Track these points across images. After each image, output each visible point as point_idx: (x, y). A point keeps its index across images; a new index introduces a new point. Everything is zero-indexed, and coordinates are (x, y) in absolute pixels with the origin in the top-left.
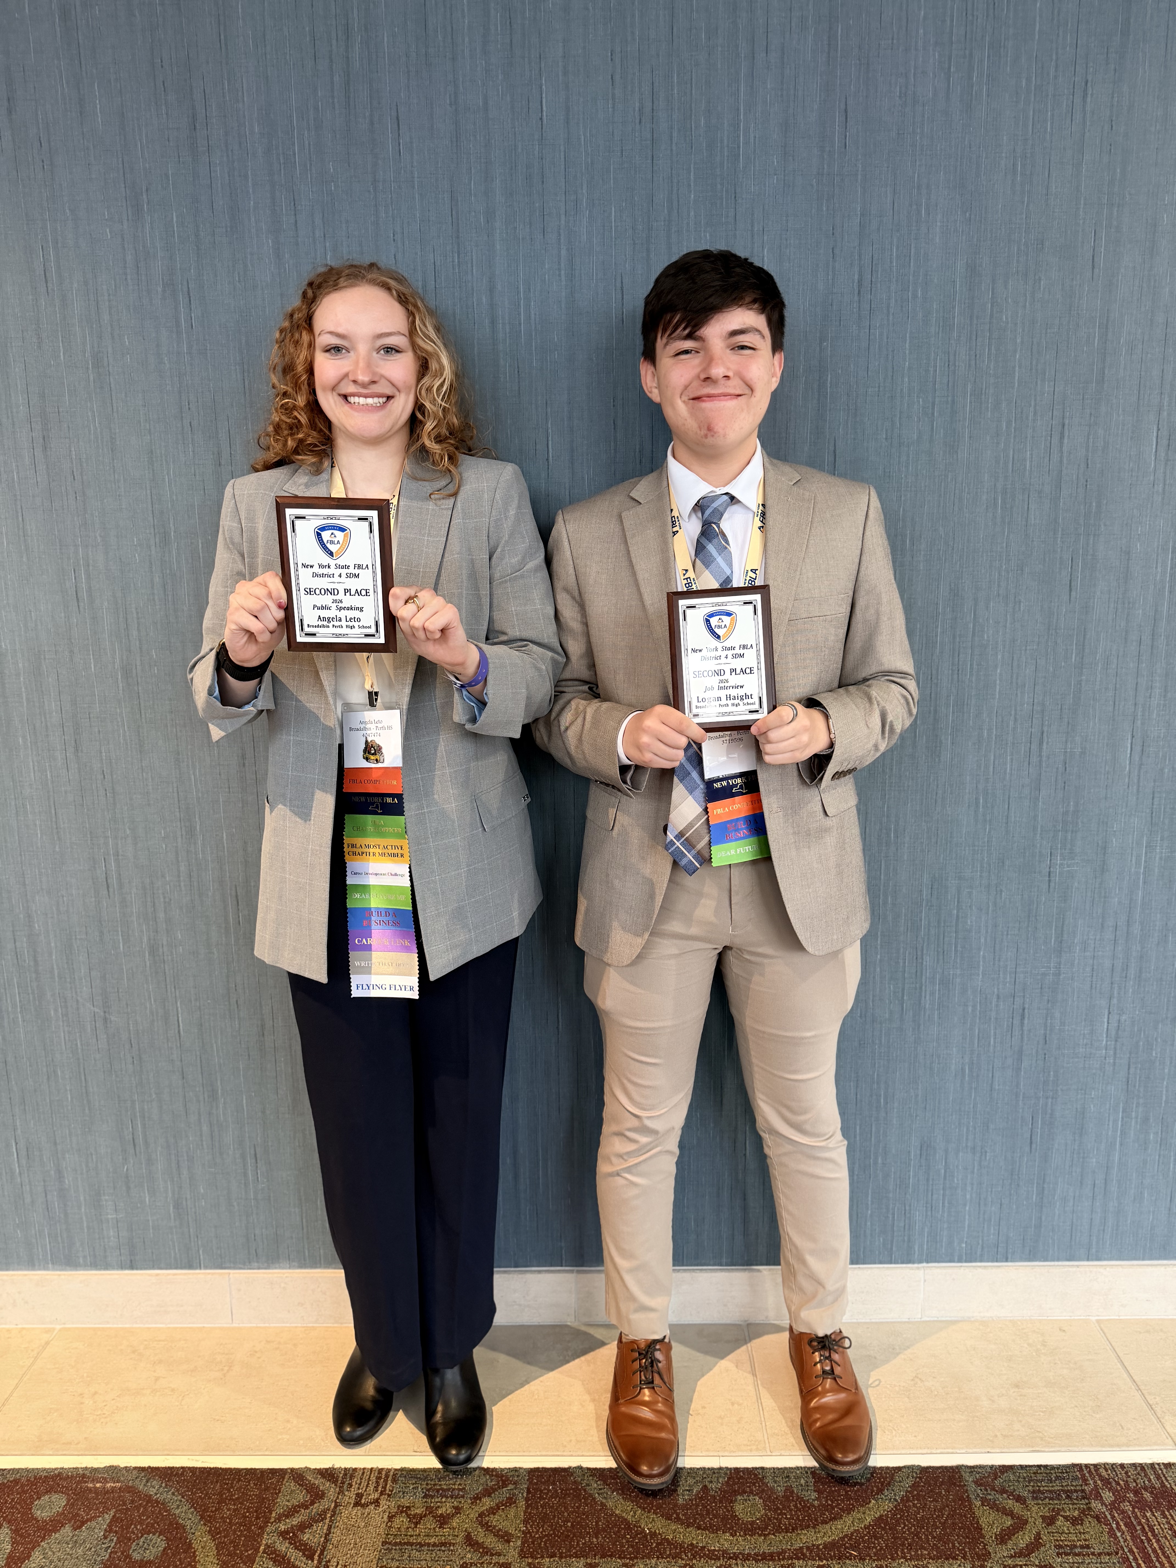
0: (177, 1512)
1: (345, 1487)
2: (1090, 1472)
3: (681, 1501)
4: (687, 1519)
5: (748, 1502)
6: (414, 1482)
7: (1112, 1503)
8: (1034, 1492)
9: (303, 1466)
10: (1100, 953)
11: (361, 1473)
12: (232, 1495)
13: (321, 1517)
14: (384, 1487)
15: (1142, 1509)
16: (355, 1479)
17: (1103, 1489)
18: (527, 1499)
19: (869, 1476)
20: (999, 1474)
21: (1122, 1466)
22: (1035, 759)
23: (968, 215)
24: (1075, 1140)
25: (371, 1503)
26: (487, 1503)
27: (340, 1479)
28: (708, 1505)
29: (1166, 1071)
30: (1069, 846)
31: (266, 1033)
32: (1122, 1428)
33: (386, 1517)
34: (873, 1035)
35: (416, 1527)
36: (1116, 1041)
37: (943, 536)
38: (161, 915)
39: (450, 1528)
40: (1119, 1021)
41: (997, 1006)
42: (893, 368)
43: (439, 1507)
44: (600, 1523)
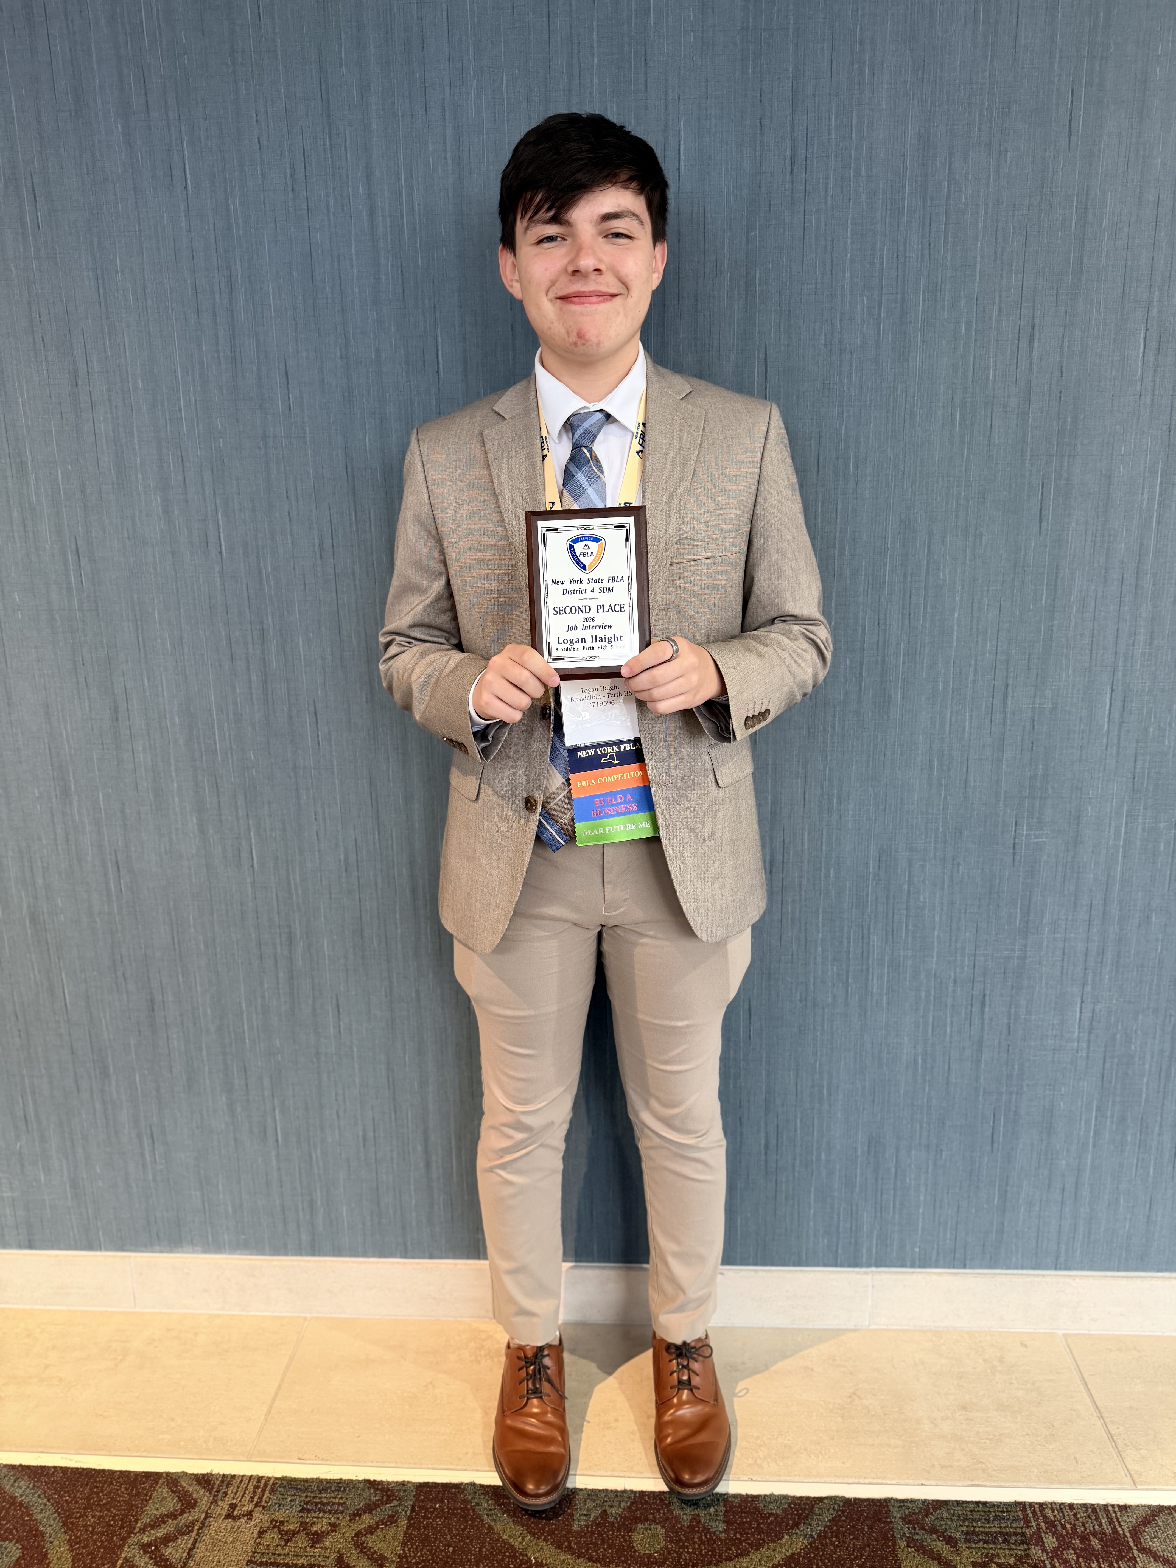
0: (39, 1517)
1: (220, 1496)
2: (1034, 1513)
3: (575, 1527)
4: (579, 1548)
5: (649, 1531)
6: (293, 1493)
7: (1055, 1550)
8: (967, 1533)
9: (180, 1470)
10: (1073, 935)
11: (239, 1481)
12: (101, 1500)
13: (188, 1528)
14: (261, 1498)
15: (1088, 1559)
16: (232, 1488)
17: (1046, 1533)
18: (410, 1518)
19: (786, 1506)
20: (931, 1511)
21: (1071, 1506)
22: (998, 716)
23: (919, 74)
24: (1042, 1140)
25: (244, 1516)
26: (367, 1520)
27: (216, 1486)
28: (605, 1533)
29: (1147, 1066)
30: (1037, 815)
31: (156, 1008)
32: (1077, 1462)
33: (256, 1532)
34: (814, 1021)
35: (286, 1545)
36: (1090, 1033)
37: (892, 459)
38: (40, 881)
39: (322, 1548)
40: (1094, 1010)
41: (954, 991)
42: (832, 261)
43: (314, 1523)
44: (484, 1550)
